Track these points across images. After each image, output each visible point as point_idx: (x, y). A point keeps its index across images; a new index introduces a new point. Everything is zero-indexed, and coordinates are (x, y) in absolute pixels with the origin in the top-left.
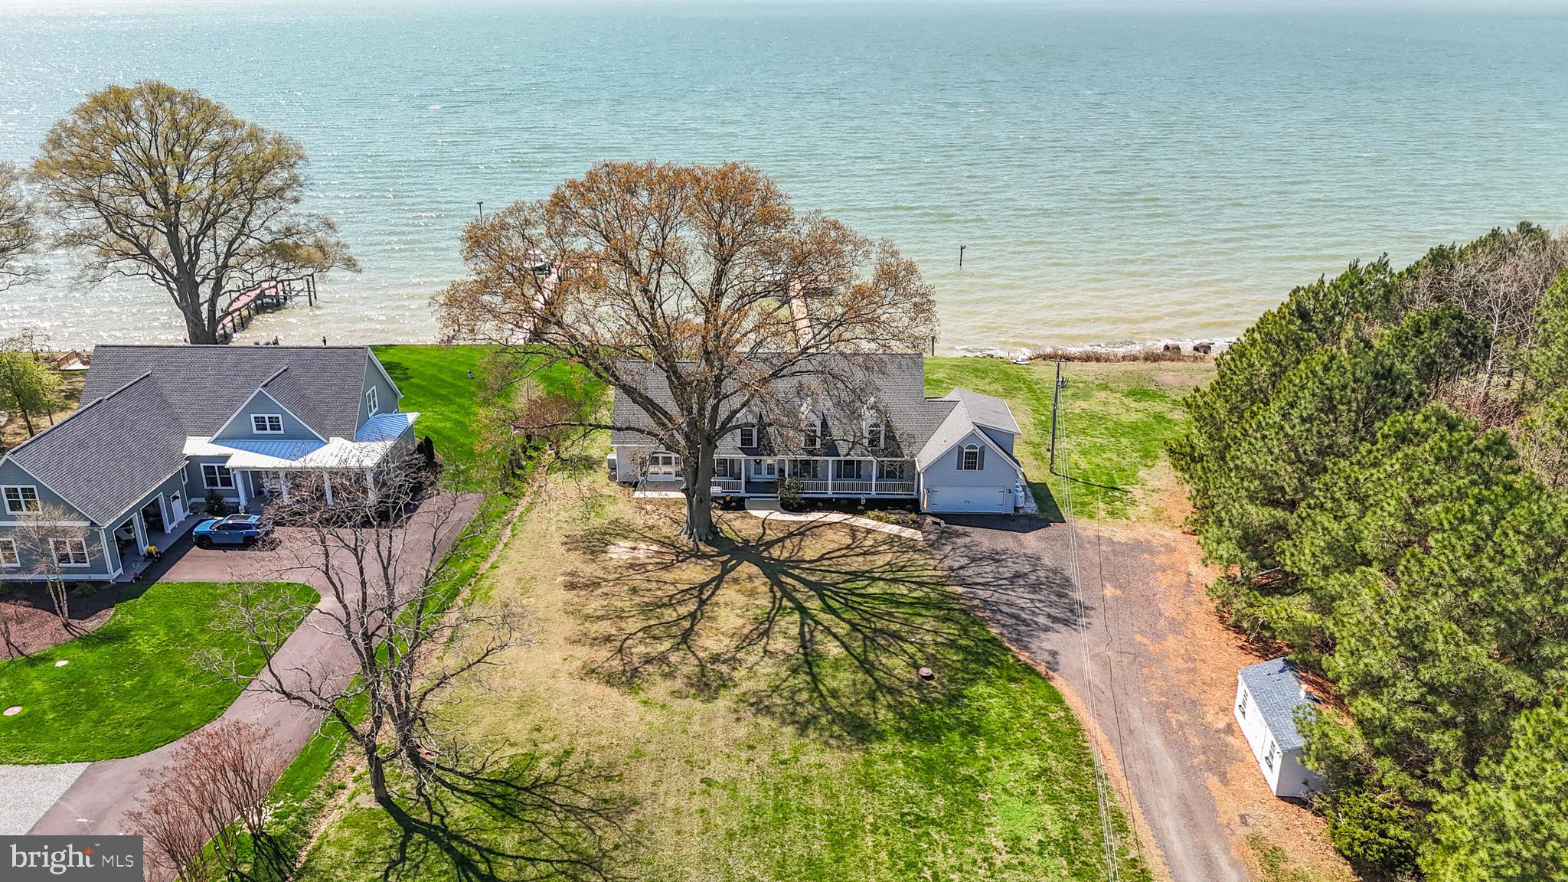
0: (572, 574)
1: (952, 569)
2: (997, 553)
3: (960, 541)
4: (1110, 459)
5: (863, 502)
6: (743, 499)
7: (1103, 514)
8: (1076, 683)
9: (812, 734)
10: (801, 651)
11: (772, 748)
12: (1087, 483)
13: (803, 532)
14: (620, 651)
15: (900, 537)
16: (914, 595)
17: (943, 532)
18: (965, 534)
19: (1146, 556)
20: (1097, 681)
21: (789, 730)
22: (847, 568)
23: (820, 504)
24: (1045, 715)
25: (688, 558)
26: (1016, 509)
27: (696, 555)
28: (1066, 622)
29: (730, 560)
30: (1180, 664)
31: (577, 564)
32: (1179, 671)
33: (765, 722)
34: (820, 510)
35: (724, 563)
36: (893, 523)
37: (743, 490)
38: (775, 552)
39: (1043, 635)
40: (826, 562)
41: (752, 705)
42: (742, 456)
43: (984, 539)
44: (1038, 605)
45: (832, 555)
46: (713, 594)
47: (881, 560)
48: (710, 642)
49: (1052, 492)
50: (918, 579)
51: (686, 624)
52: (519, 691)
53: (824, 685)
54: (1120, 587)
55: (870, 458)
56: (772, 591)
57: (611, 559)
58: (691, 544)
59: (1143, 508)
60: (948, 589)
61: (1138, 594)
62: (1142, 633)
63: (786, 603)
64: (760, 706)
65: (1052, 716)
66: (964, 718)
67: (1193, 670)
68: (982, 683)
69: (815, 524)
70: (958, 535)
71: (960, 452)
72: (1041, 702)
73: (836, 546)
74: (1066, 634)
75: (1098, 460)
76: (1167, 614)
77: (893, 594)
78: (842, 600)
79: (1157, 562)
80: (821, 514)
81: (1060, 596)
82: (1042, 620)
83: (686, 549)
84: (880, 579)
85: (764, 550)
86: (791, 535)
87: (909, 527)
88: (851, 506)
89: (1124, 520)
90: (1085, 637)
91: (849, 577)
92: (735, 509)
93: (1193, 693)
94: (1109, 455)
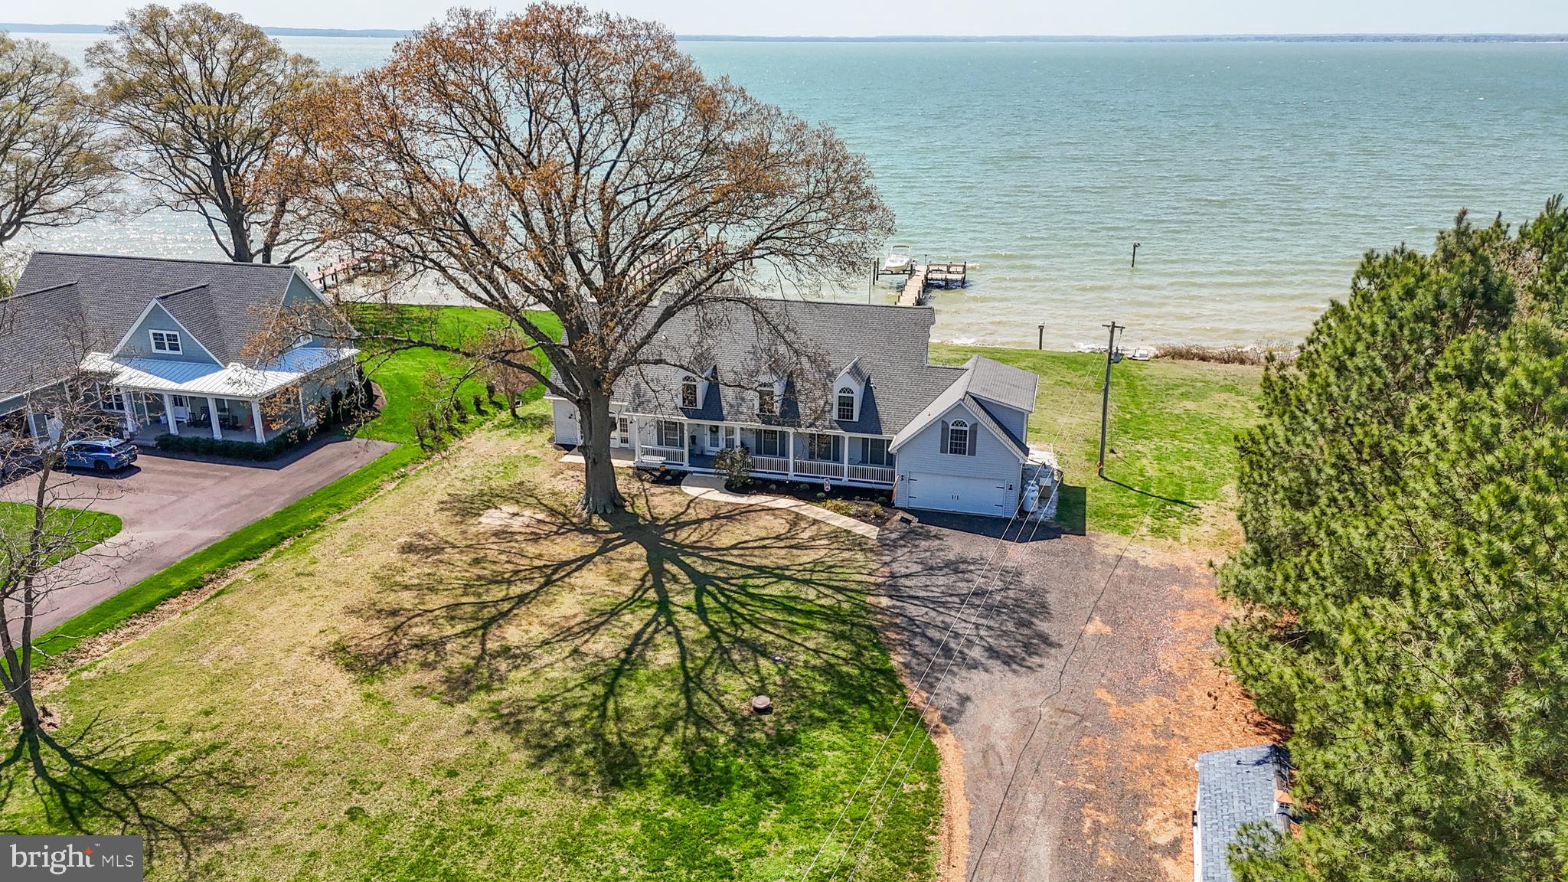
0: (422, 536)
1: (893, 576)
2: (965, 562)
3: (924, 544)
4: (1192, 468)
5: (827, 488)
6: (684, 474)
7: (1144, 530)
8: (969, 745)
9: (550, 766)
10: (623, 655)
11: (479, 778)
12: (1144, 493)
13: (733, 515)
14: (396, 629)
15: (848, 532)
16: (823, 602)
17: (912, 531)
18: (936, 537)
19: (1176, 587)
20: (1001, 746)
21: (523, 756)
22: (757, 561)
23: (773, 487)
24: (896, 785)
25: (570, 530)
26: (1023, 512)
27: (584, 528)
28: (1008, 660)
29: (619, 538)
30: (1147, 738)
31: (436, 525)
32: (1138, 748)
33: (501, 742)
34: (770, 492)
35: (607, 541)
36: (850, 516)
37: (686, 463)
38: (683, 535)
39: (964, 673)
40: (735, 552)
41: (501, 716)
42: (684, 419)
43: (957, 544)
44: (982, 633)
45: (751, 545)
46: (568, 575)
47: (806, 557)
48: (513, 634)
49: (1088, 499)
50: (841, 584)
51: (506, 606)
52: (232, 663)
53: (616, 702)
54: (1114, 624)
55: (840, 432)
56: (643, 580)
57: (480, 523)
58: (585, 515)
59: (1206, 527)
60: (870, 599)
61: (1136, 635)
62: (1111, 688)
63: (652, 595)
64: (510, 721)
65: (907, 788)
66: (777, 773)
67: (1158, 750)
68: (835, 725)
69: (751, 508)
70: (927, 536)
71: (945, 429)
72: (901, 766)
73: (764, 534)
74: (998, 675)
75: (1175, 469)
76: (1163, 667)
77: (795, 598)
78: (722, 599)
79: (1187, 597)
80: (769, 498)
81: (1022, 624)
82: (976, 653)
83: (575, 520)
84: (789, 578)
85: (669, 531)
86: (716, 517)
87: (869, 522)
88: (810, 493)
89: (1170, 541)
90: (1023, 683)
91: (751, 572)
92: (669, 483)
93: (1144, 784)
94: (1193, 463)
